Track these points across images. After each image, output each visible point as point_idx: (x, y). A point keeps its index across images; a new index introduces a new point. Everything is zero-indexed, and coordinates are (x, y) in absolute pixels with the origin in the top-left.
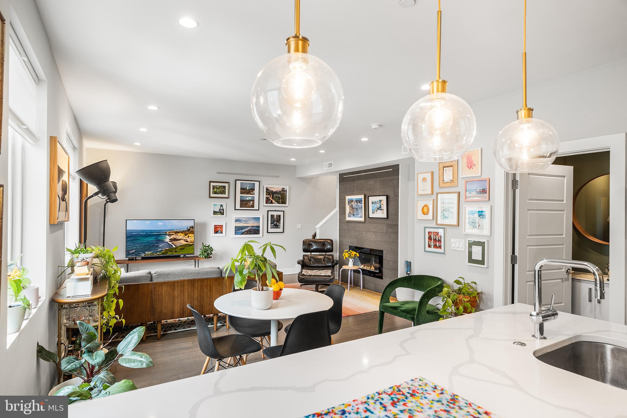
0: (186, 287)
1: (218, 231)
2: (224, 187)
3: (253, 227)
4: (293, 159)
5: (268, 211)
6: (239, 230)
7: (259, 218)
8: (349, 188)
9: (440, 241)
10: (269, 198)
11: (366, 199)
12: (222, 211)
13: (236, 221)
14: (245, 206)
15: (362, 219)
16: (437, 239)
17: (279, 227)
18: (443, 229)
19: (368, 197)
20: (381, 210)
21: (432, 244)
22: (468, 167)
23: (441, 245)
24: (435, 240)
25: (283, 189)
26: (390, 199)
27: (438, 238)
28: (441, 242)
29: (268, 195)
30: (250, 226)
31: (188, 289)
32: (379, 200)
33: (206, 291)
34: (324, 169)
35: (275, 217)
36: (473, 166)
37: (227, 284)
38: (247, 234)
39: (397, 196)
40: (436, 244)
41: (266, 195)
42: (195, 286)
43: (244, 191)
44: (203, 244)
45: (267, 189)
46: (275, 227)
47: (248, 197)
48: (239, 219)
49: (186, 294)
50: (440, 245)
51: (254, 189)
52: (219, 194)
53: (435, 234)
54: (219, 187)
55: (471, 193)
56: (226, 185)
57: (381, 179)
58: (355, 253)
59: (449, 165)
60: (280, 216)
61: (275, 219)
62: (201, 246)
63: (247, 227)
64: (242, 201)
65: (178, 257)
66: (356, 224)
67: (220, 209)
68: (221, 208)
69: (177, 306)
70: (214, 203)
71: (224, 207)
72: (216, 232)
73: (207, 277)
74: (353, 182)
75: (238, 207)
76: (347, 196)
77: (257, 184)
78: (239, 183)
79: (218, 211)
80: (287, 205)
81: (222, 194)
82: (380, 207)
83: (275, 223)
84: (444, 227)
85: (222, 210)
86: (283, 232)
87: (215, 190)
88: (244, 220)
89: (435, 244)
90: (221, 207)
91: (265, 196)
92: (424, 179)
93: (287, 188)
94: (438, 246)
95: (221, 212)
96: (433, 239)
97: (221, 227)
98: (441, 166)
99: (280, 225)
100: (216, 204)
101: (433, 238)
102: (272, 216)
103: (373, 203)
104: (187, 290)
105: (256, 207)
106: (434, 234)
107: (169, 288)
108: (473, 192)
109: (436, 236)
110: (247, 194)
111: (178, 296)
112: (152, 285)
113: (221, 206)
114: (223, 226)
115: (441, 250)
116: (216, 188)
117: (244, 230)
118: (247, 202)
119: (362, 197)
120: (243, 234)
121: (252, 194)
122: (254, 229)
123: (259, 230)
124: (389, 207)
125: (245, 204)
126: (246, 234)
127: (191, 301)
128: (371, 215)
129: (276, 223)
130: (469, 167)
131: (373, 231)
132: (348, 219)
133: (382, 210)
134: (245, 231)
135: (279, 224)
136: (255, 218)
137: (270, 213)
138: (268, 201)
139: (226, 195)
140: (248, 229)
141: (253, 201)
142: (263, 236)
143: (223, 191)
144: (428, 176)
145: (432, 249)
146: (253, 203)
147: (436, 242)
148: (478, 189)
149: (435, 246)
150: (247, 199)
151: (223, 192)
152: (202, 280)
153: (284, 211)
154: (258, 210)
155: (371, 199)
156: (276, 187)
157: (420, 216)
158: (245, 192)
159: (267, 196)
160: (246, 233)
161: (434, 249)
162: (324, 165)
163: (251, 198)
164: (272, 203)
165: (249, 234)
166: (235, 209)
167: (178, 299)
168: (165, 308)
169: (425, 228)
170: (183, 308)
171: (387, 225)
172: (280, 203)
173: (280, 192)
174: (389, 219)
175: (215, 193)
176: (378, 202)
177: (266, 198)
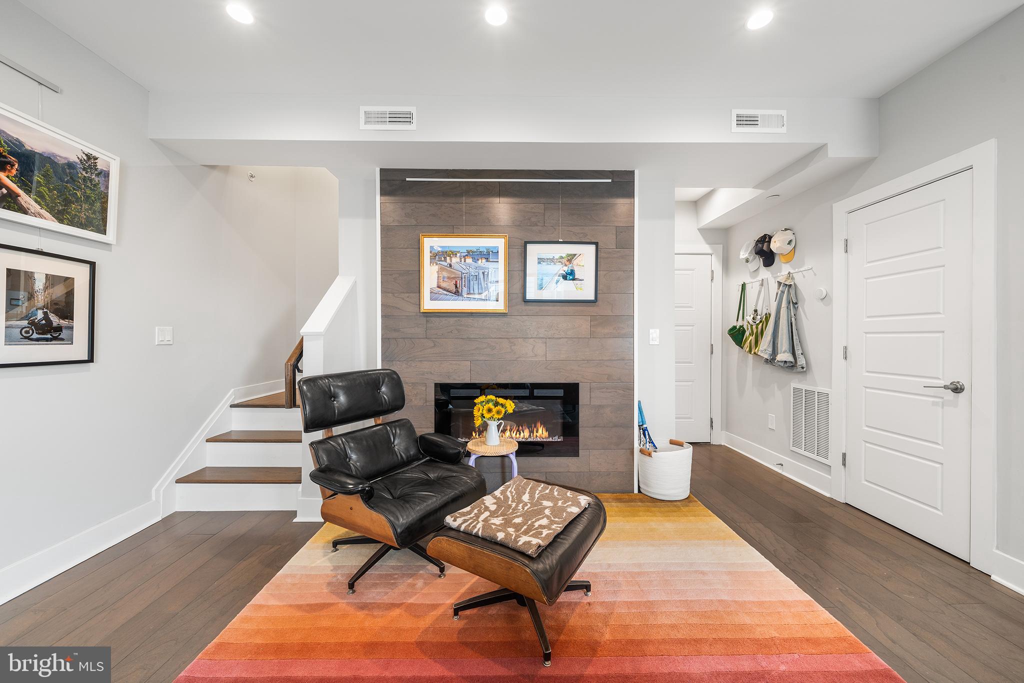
8: (436, 215)
11: (513, 250)
15: (498, 306)
17: (64, 334)
19: (523, 244)
20: (574, 279)
25: (89, 157)
26: (605, 254)
32: (568, 255)
35: (39, 285)
39: (626, 246)
46: (35, 336)
57: (567, 200)
61: (40, 294)
66: (470, 320)
74: (452, 200)
76: (425, 236)
80: (110, 236)
82: (572, 273)
83: (40, 314)
86: (91, 359)
93: (108, 160)
99: (71, 328)
102: (14, 278)
103: (540, 261)
119: (496, 242)
124: (604, 273)
128: (533, 295)
129: (46, 317)
131: (541, 336)
132: (428, 304)
133: (577, 279)
135: (64, 323)
153: (92, 265)
171: (593, 318)
172: (71, 223)
173: (71, 165)
174: (599, 303)
176: (564, 261)
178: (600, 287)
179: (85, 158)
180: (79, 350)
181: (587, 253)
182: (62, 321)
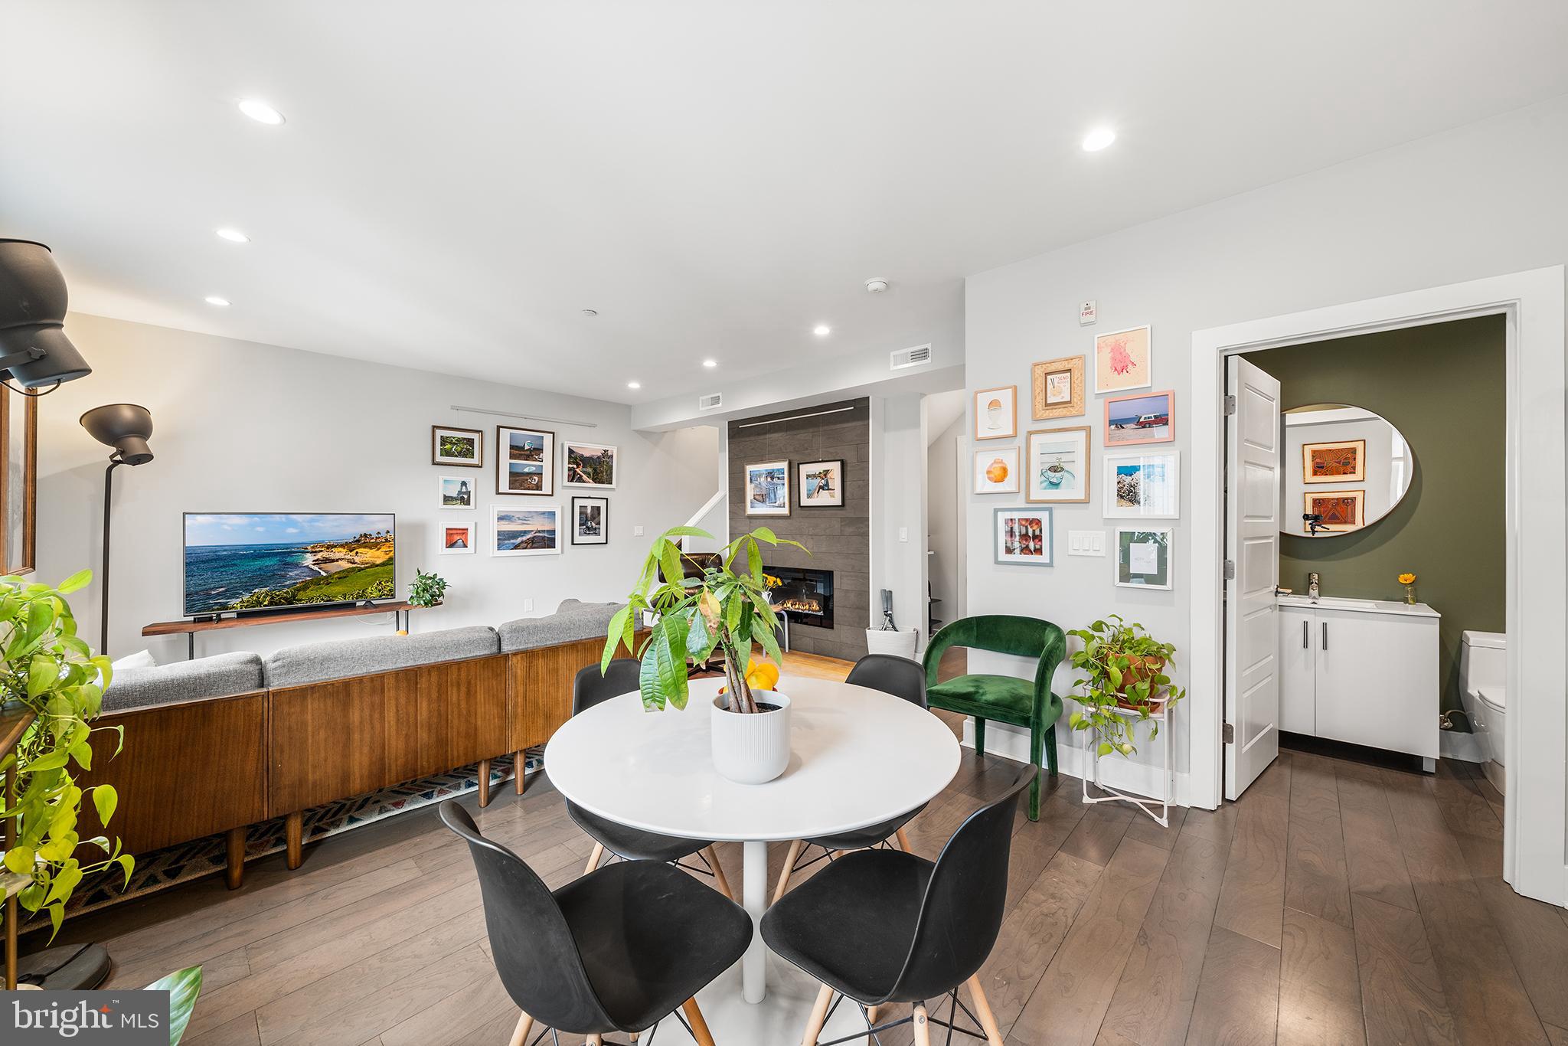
0: (390, 694)
1: (456, 542)
2: (471, 442)
3: (539, 532)
4: (634, 385)
5: (573, 498)
6: (506, 540)
7: (553, 514)
8: (753, 449)
9: (1038, 538)
11: (792, 470)
12: (466, 497)
13: (500, 519)
14: (521, 485)
15: (785, 511)
16: (1030, 534)
17: (597, 531)
18: (1048, 512)
19: (799, 464)
20: (828, 489)
21: (1017, 545)
22: (1116, 369)
23: (1041, 546)
24: (1025, 537)
25: (605, 451)
26: (849, 468)
27: (1034, 531)
28: (1041, 540)
29: (574, 463)
30: (532, 531)
31: (397, 699)
32: (824, 471)
33: (455, 699)
34: (701, 409)
35: (589, 511)
36: (1130, 365)
37: (519, 671)
38: (525, 548)
39: (864, 461)
40: (1027, 546)
41: (569, 463)
42: (419, 686)
43: (517, 451)
44: (419, 571)
45: (571, 451)
46: (587, 532)
47: (528, 466)
48: (507, 516)
49: (390, 715)
50: (1038, 547)
51: (542, 450)
52: (456, 456)
53: (1024, 523)
54: (457, 440)
55: (1123, 428)
56: (476, 437)
57: (826, 428)
58: (774, 579)
59: (1061, 368)
60: (598, 508)
61: (589, 515)
62: (414, 578)
63: (525, 532)
64: (512, 474)
65: (350, 607)
66: (770, 521)
67: (460, 492)
68: (464, 490)
69: (361, 753)
70: (448, 478)
71: (471, 488)
72: (451, 544)
73: (459, 657)
74: (762, 437)
75: (504, 486)
76: (748, 464)
77: (548, 439)
78: (505, 435)
79: (455, 495)
80: (614, 486)
81: (465, 456)
82: (827, 484)
83: (589, 523)
84: (1048, 506)
85: (464, 493)
86: (606, 543)
87: (448, 446)
88: (519, 518)
89: (1024, 546)
90: (464, 487)
91: (566, 466)
92: (994, 404)
93: (613, 450)
94: (1032, 549)
95: (464, 499)
96: (1020, 535)
97: (463, 534)
98: (1040, 371)
99: (600, 528)
100: (450, 479)
101: (1020, 532)
102: (583, 509)
103: (808, 476)
104: (393, 702)
105: (546, 488)
106: (1020, 525)
107: (329, 702)
108: (1128, 425)
109: (1026, 527)
110: (527, 460)
111: (361, 723)
112: (266, 700)
113: (464, 484)
114: (467, 529)
115: (1044, 558)
116: (451, 443)
117: (519, 540)
118: (526, 478)
119: (784, 465)
120: (516, 547)
121: (536, 460)
122: (543, 537)
123: (553, 540)
124: (848, 483)
125: (521, 481)
127: (407, 735)
128: (805, 502)
129: (591, 525)
130: (1119, 369)
131: (810, 533)
132: (750, 511)
133: (831, 489)
134: (522, 542)
135: (597, 526)
136: (544, 513)
137: (578, 503)
138: (573, 477)
139: (476, 461)
140: (528, 537)
141: (540, 474)
142: (562, 552)
143: (468, 450)
144: (1006, 397)
145: (1017, 557)
146: (541, 480)
147: (1026, 540)
148: (1143, 418)
149: (1025, 550)
150: (526, 470)
151: (469, 453)
152: (442, 668)
153: (607, 499)
154: (552, 495)
155: (805, 470)
156: (590, 448)
157: (985, 485)
158: (522, 455)
159: (571, 466)
161: (1023, 555)
162: (701, 402)
163: (534, 468)
164: (580, 480)
165: (532, 548)
166: (498, 493)
167: (362, 731)
168: (314, 767)
169: (996, 511)
170: (382, 759)
171: (843, 519)
172: (599, 483)
173: (599, 457)
174: (847, 507)
175: (448, 453)
176: (822, 475)
177: (570, 469)
178: (847, 494)
180: (602, 538)
181: (835, 468)
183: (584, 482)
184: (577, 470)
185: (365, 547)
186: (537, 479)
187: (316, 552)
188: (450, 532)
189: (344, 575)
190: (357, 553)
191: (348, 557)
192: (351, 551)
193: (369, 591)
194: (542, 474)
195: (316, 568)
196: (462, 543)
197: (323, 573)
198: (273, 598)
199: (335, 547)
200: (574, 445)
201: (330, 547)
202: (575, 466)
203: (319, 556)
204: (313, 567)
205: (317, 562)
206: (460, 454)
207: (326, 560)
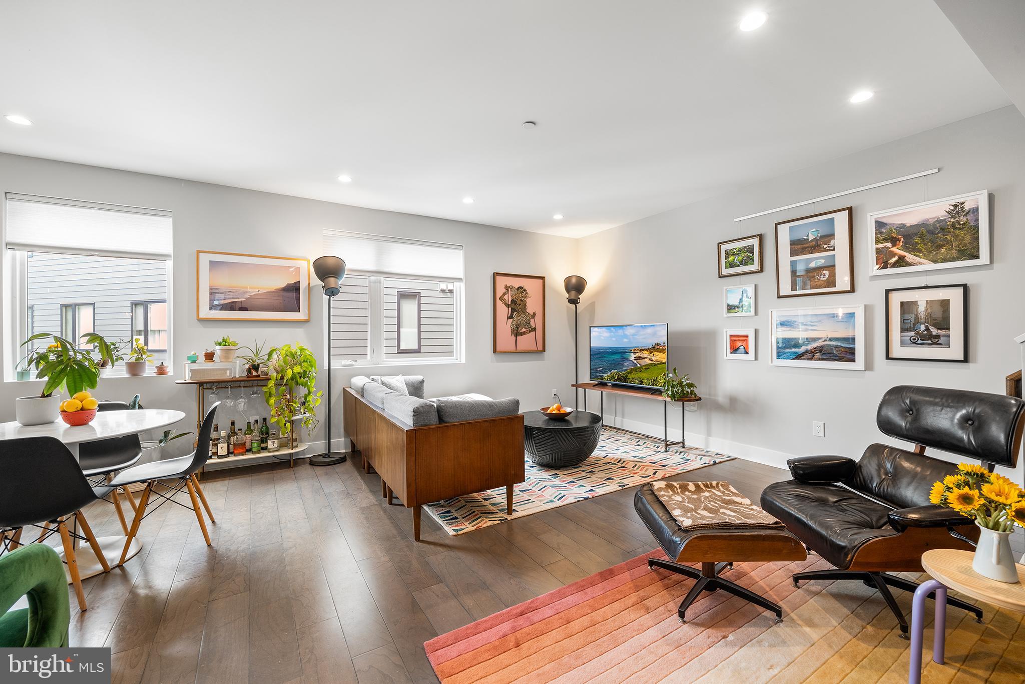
1: (738, 348)
2: (751, 249)
5: (888, 292)
10: (892, 252)
14: (807, 284)
17: (942, 340)
25: (955, 206)
29: (886, 240)
35: (922, 308)
38: (811, 359)
43: (799, 247)
45: (879, 225)
46: (920, 342)
47: (815, 260)
51: (833, 235)
52: (738, 266)
54: (739, 251)
56: (755, 242)
61: (924, 316)
64: (795, 273)
67: (741, 301)
70: (729, 289)
71: (751, 295)
72: (734, 350)
75: (786, 289)
77: (841, 219)
78: (784, 230)
80: (982, 259)
81: (746, 264)
83: (923, 327)
86: (967, 359)
87: (731, 258)
93: (979, 198)
95: (744, 307)
97: (745, 340)
99: (948, 336)
100: (732, 290)
102: (906, 307)
105: (843, 281)
113: (743, 292)
114: (747, 336)
116: (734, 255)
118: (811, 274)
120: (799, 357)
121: (825, 250)
122: (836, 347)
123: (852, 352)
126: (808, 359)
129: (927, 329)
134: (807, 352)
137: (896, 299)
139: (756, 266)
140: (815, 346)
141: (832, 267)
142: (869, 366)
143: (748, 257)
146: (833, 275)
150: (814, 265)
153: (966, 286)
154: (851, 291)
158: (805, 248)
159: (880, 246)
160: (809, 355)
163: (823, 261)
164: (901, 262)
165: (818, 359)
166: (779, 297)
172: (945, 260)
175: (732, 265)
177: (878, 251)
179: (952, 208)
180: (955, 351)
182: (939, 331)
183: (908, 264)
184: (894, 249)
185: (657, 352)
186: (827, 273)
187: (635, 353)
188: (734, 339)
189: (647, 367)
190: (654, 355)
191: (649, 357)
192: (651, 353)
193: (659, 378)
194: (834, 266)
195: (635, 362)
196: (743, 350)
197: (638, 365)
198: (618, 376)
199: (644, 350)
200: (884, 215)
201: (642, 350)
202: (889, 245)
203: (637, 355)
204: (634, 361)
205: (636, 358)
206: (744, 263)
207: (640, 358)
